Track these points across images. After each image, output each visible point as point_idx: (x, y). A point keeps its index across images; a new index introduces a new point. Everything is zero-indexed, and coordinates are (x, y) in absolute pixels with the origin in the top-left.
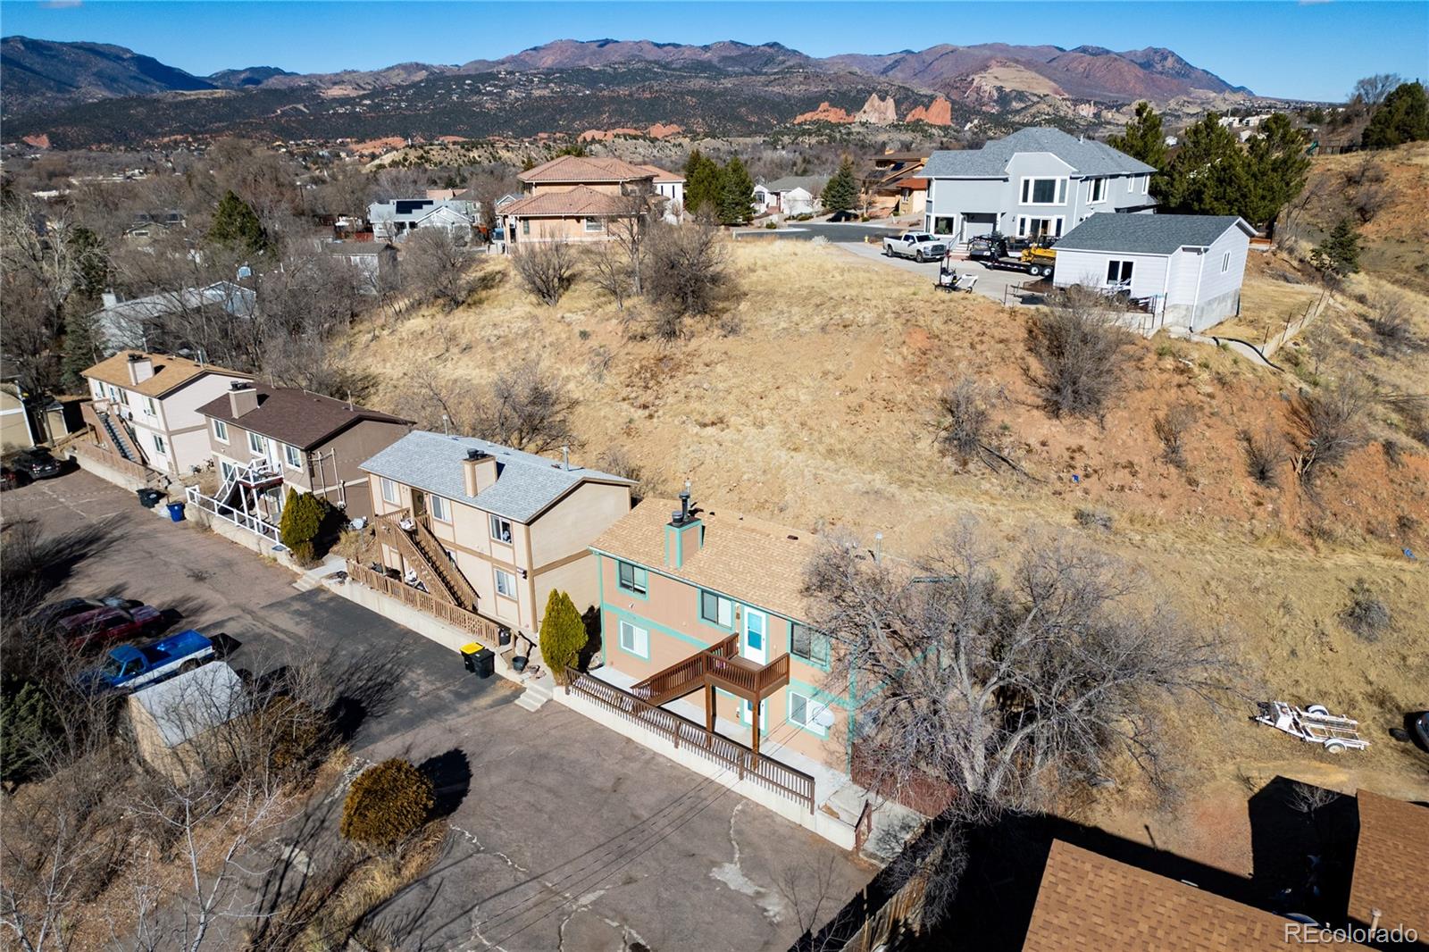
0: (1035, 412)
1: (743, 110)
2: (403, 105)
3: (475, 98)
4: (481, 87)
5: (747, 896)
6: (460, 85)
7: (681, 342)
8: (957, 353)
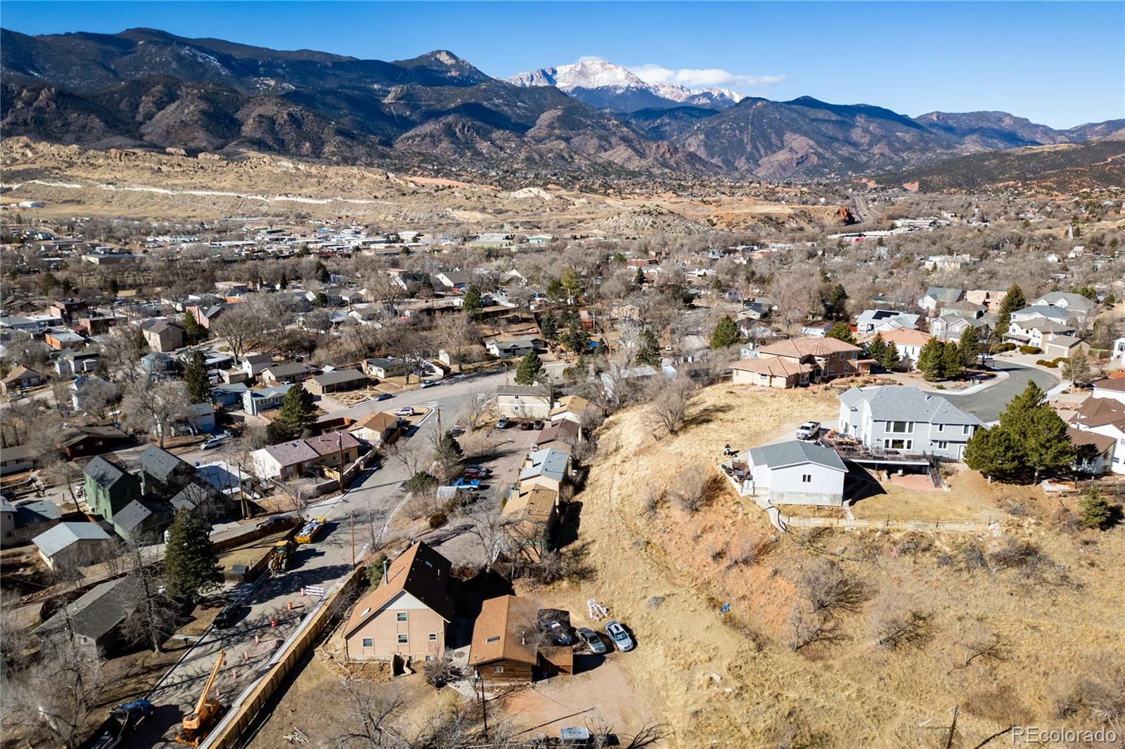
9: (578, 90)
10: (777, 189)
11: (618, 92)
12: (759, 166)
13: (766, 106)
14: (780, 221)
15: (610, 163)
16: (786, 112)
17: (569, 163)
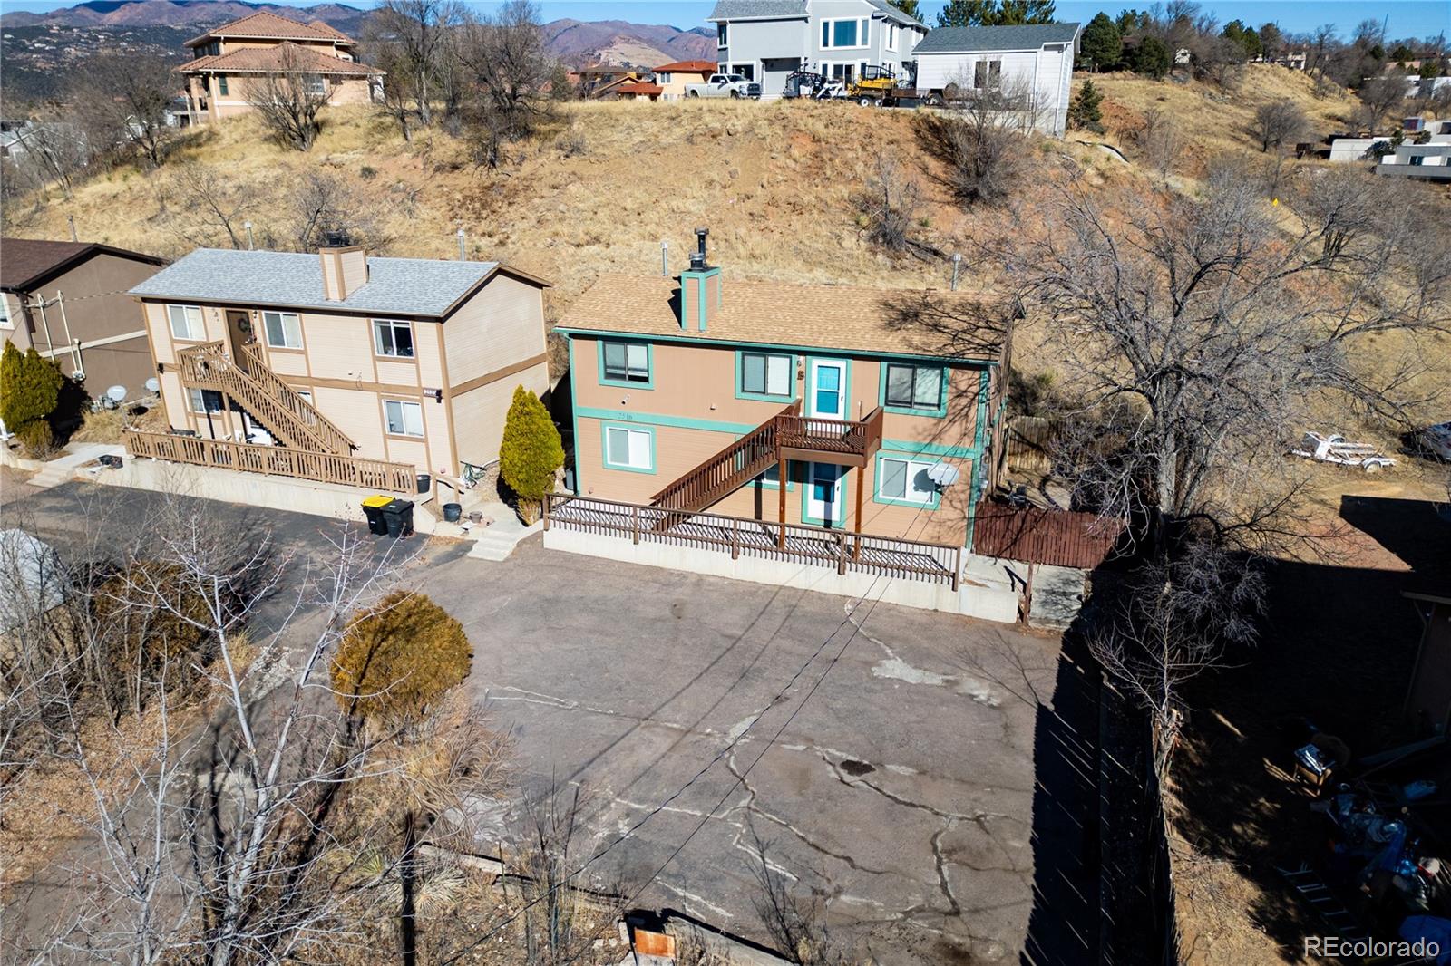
0: (948, 208)
3: (20, 56)
4: (27, 43)
5: (938, 686)
7: (509, 167)
8: (850, 155)
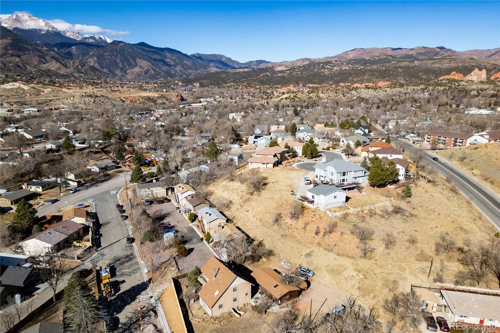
1: (421, 74)
2: (299, 73)
3: (322, 70)
4: (325, 66)
6: (318, 66)
9: (16, 29)
10: (143, 85)
11: (42, 33)
12: (127, 74)
13: (125, 45)
14: (154, 100)
15: (49, 70)
16: (135, 49)
17: (24, 69)
